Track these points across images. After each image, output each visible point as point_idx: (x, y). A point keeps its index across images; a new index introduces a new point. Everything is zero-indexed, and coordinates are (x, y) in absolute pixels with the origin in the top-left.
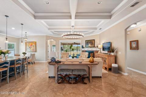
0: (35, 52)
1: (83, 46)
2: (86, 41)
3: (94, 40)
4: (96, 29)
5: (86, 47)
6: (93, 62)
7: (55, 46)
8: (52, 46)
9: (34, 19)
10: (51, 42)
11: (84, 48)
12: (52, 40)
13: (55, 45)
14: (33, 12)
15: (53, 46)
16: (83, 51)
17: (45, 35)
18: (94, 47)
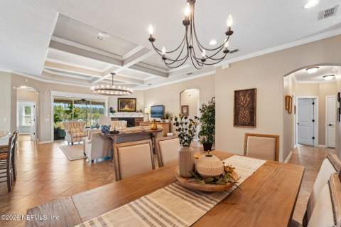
1: (111, 108)
2: (119, 99)
3: (135, 99)
4: (142, 82)
5: (118, 111)
6: (156, 129)
11: (115, 112)
16: (113, 119)
18: (135, 111)
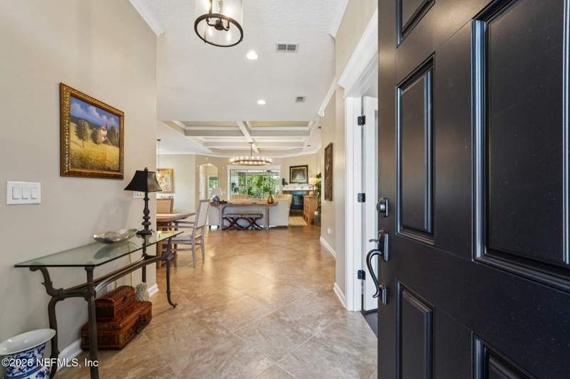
0: (170, 192)
1: (283, 179)
2: (291, 167)
3: (307, 166)
4: (302, 144)
5: (291, 182)
6: (272, 202)
7: (216, 179)
8: (209, 178)
9: (183, 135)
10: (206, 168)
11: (287, 184)
12: (210, 165)
13: (217, 176)
14: (183, 126)
15: (211, 178)
16: (285, 192)
17: (194, 153)
18: (307, 182)
